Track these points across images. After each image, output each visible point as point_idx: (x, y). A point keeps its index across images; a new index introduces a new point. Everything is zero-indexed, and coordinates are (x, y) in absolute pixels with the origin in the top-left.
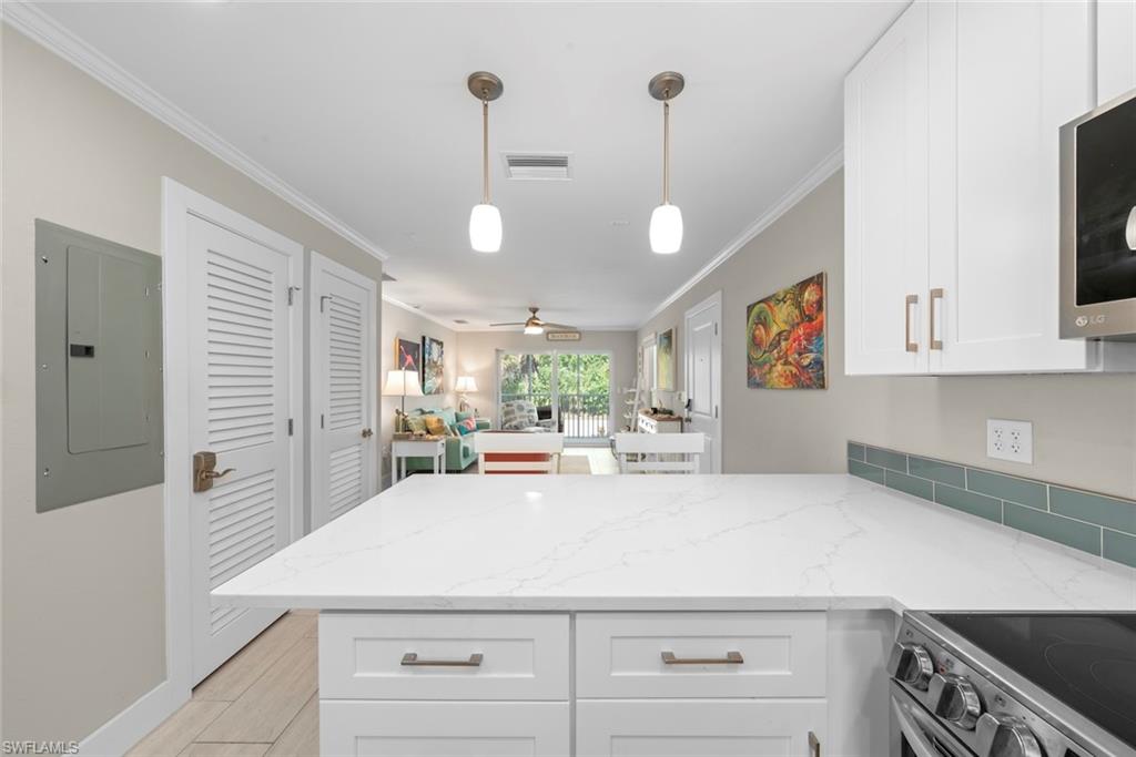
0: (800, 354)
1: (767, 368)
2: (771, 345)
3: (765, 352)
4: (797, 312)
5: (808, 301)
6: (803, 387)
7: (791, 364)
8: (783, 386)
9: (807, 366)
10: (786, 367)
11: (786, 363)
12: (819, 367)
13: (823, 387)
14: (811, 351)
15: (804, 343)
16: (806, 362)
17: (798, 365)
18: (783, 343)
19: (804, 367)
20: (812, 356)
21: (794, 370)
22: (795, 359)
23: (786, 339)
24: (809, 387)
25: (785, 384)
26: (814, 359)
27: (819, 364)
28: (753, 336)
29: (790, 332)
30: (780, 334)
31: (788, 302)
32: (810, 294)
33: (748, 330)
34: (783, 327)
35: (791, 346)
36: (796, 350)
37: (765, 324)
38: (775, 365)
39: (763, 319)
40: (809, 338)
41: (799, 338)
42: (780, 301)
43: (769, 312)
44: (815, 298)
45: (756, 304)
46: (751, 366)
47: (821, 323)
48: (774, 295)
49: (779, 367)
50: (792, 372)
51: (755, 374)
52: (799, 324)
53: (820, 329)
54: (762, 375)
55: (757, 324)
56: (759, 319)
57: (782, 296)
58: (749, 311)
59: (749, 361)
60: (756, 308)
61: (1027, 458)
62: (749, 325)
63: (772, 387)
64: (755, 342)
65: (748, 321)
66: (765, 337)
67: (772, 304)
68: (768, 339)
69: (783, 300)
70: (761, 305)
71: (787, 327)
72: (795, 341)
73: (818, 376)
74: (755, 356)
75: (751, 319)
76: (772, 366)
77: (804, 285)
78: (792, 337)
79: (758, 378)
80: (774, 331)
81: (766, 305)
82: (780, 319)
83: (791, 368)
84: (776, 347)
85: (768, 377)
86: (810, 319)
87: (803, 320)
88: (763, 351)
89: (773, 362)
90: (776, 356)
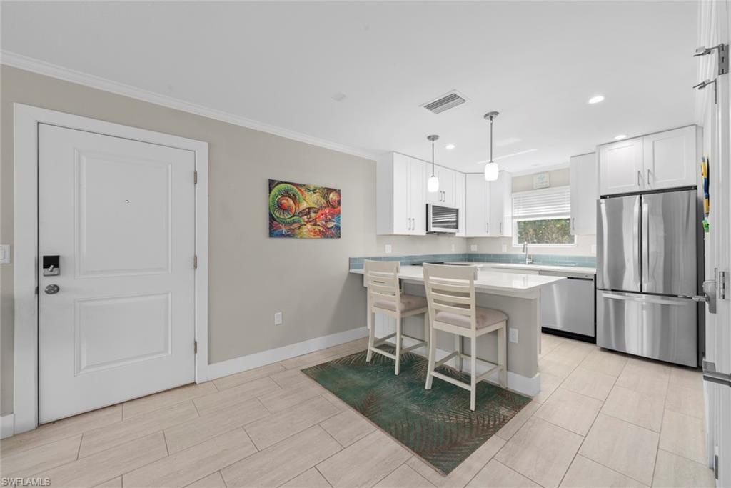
0: (326, 222)
1: (296, 226)
2: (301, 212)
3: (294, 216)
4: (324, 201)
5: (332, 199)
6: (328, 237)
7: (319, 225)
8: (312, 237)
10: (314, 227)
11: (315, 225)
13: (340, 237)
14: (334, 221)
15: (329, 217)
16: (330, 226)
17: (324, 226)
18: (313, 215)
19: (328, 228)
20: (334, 224)
21: (322, 229)
22: (322, 224)
23: (315, 212)
24: (331, 237)
25: (314, 236)
27: (338, 228)
28: (277, 202)
29: (319, 210)
30: (310, 208)
31: (317, 194)
32: (333, 196)
33: (271, 197)
34: (313, 205)
35: (319, 217)
36: (323, 220)
37: (294, 198)
38: (305, 225)
39: (292, 195)
40: (332, 215)
41: (325, 214)
42: (310, 191)
43: (299, 193)
44: (337, 199)
45: (282, 182)
46: (275, 222)
47: (340, 211)
48: (304, 185)
49: (309, 226)
50: (319, 230)
51: (280, 228)
52: (325, 207)
53: (339, 213)
54: (290, 230)
55: (283, 196)
56: (286, 194)
57: (311, 189)
58: (272, 184)
59: (272, 219)
60: (282, 185)
61: (390, 252)
62: (273, 193)
63: (301, 238)
64: (281, 207)
65: (270, 190)
66: (294, 206)
67: (303, 190)
68: (297, 208)
69: (313, 191)
70: (289, 185)
71: (316, 206)
72: (322, 215)
73: (336, 233)
74: (281, 217)
75: (275, 191)
76: (301, 225)
77: (330, 190)
78: (320, 212)
79: (285, 232)
80: (304, 205)
81: (295, 188)
82: (310, 200)
83: (319, 228)
84: (306, 215)
85: (297, 231)
86: (333, 207)
87: (328, 206)
88: (292, 214)
89: (303, 223)
90: (306, 220)
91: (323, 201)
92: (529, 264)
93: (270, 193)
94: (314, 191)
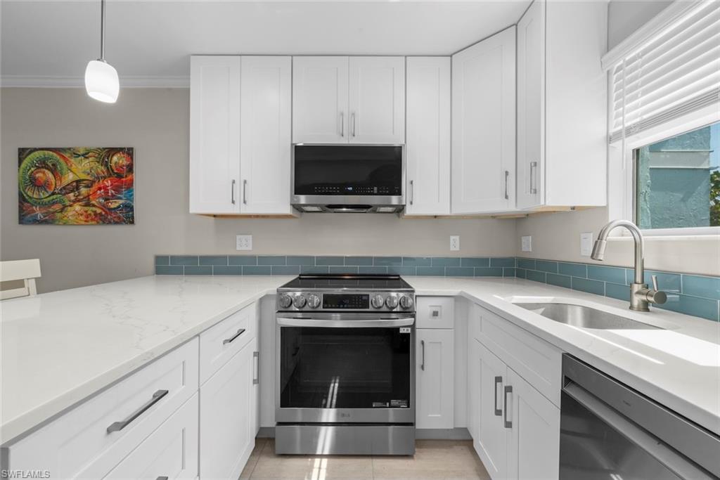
0: (106, 200)
1: (57, 207)
2: (64, 188)
3: (53, 194)
5: (116, 163)
6: (110, 223)
7: (94, 206)
8: (83, 223)
9: (114, 209)
10: (86, 208)
11: (88, 205)
12: (129, 209)
13: (132, 223)
14: (120, 198)
15: (111, 192)
16: (113, 206)
17: (103, 207)
18: (84, 191)
19: (110, 209)
20: (121, 202)
21: (99, 211)
22: (99, 203)
23: (87, 186)
24: (116, 223)
25: (86, 221)
26: (123, 204)
27: (129, 208)
28: (30, 176)
29: (94, 182)
30: (78, 182)
31: (91, 159)
32: (119, 159)
33: (21, 170)
34: (83, 176)
35: (95, 193)
36: (101, 196)
37: (54, 169)
38: (71, 206)
39: (50, 165)
40: (117, 189)
41: (105, 188)
42: (79, 156)
43: (62, 161)
44: (125, 163)
45: (36, 150)
46: (26, 204)
47: (132, 181)
48: (70, 149)
49: (77, 207)
50: (95, 212)
51: (34, 211)
52: (105, 178)
53: (130, 185)
54: (48, 213)
55: (38, 168)
56: (43, 164)
57: (82, 152)
58: (23, 153)
59: (22, 199)
60: (36, 153)
61: (250, 248)
62: (23, 165)
63: (65, 224)
64: (34, 183)
65: (20, 162)
66: (53, 181)
67: (67, 155)
68: (58, 183)
69: (83, 155)
70: (46, 152)
71: (88, 178)
72: (100, 189)
73: (127, 216)
74: (35, 196)
75: (26, 162)
76: (65, 206)
77: (112, 151)
78: (95, 186)
79: (40, 216)
80: (70, 177)
81: (55, 154)
82: (79, 169)
83: (94, 209)
84: (72, 191)
85: (59, 215)
86: (119, 176)
87: (110, 176)
88: (50, 193)
89: (67, 203)
90: (73, 198)
91: (101, 169)
92: (645, 307)
93: (19, 166)
94: (85, 156)
